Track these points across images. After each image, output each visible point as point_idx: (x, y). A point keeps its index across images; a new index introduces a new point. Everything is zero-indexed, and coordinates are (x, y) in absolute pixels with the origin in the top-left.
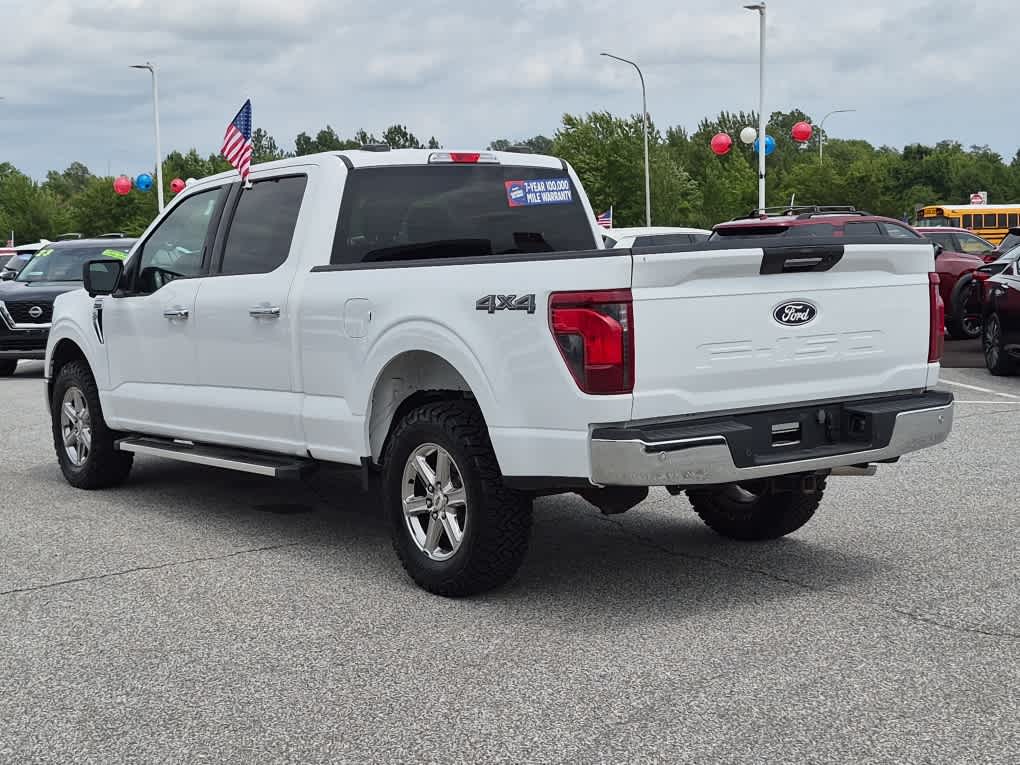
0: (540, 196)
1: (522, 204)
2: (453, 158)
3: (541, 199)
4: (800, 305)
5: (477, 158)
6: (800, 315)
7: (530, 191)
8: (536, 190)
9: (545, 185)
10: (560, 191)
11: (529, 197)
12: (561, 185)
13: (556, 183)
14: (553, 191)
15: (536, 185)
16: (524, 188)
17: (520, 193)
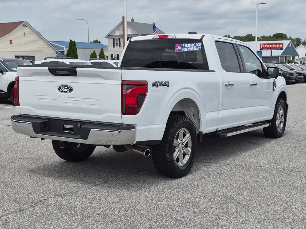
0: (188, 49)
1: (180, 52)
2: (159, 37)
3: (188, 50)
4: (66, 87)
5: (167, 37)
6: (66, 90)
7: (184, 47)
8: (187, 47)
9: (191, 45)
10: (196, 47)
11: (183, 49)
12: (198, 45)
13: (196, 44)
14: (194, 47)
15: (187, 45)
16: (182, 46)
17: (180, 48)
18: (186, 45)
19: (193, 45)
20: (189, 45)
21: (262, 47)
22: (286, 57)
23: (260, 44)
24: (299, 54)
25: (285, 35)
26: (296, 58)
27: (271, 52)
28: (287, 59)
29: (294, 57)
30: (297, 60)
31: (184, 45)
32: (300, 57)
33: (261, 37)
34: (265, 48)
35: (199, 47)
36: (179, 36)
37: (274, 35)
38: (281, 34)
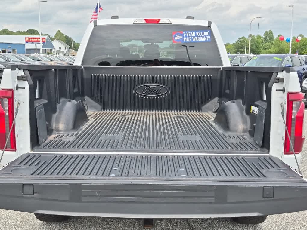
1: (180, 42)
2: (146, 21)
5: (159, 21)
7: (186, 36)
8: (189, 36)
9: (196, 33)
10: (204, 36)
11: (185, 39)
12: (205, 34)
13: (202, 33)
14: (200, 36)
15: (190, 34)
16: (183, 35)
17: (180, 37)
18: (188, 34)
19: (199, 33)
20: (193, 34)
21: (27, 40)
22: (45, 50)
23: (26, 38)
24: (55, 47)
25: (37, 31)
26: (53, 50)
27: (36, 45)
28: (47, 51)
29: (52, 50)
30: (54, 52)
31: (186, 34)
32: (56, 50)
33: (17, 32)
34: (30, 41)
35: (207, 37)
36: (175, 22)
37: (28, 31)
38: (34, 30)
